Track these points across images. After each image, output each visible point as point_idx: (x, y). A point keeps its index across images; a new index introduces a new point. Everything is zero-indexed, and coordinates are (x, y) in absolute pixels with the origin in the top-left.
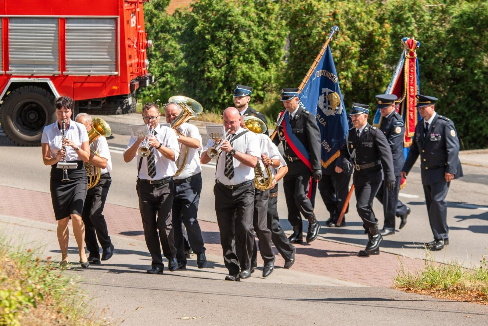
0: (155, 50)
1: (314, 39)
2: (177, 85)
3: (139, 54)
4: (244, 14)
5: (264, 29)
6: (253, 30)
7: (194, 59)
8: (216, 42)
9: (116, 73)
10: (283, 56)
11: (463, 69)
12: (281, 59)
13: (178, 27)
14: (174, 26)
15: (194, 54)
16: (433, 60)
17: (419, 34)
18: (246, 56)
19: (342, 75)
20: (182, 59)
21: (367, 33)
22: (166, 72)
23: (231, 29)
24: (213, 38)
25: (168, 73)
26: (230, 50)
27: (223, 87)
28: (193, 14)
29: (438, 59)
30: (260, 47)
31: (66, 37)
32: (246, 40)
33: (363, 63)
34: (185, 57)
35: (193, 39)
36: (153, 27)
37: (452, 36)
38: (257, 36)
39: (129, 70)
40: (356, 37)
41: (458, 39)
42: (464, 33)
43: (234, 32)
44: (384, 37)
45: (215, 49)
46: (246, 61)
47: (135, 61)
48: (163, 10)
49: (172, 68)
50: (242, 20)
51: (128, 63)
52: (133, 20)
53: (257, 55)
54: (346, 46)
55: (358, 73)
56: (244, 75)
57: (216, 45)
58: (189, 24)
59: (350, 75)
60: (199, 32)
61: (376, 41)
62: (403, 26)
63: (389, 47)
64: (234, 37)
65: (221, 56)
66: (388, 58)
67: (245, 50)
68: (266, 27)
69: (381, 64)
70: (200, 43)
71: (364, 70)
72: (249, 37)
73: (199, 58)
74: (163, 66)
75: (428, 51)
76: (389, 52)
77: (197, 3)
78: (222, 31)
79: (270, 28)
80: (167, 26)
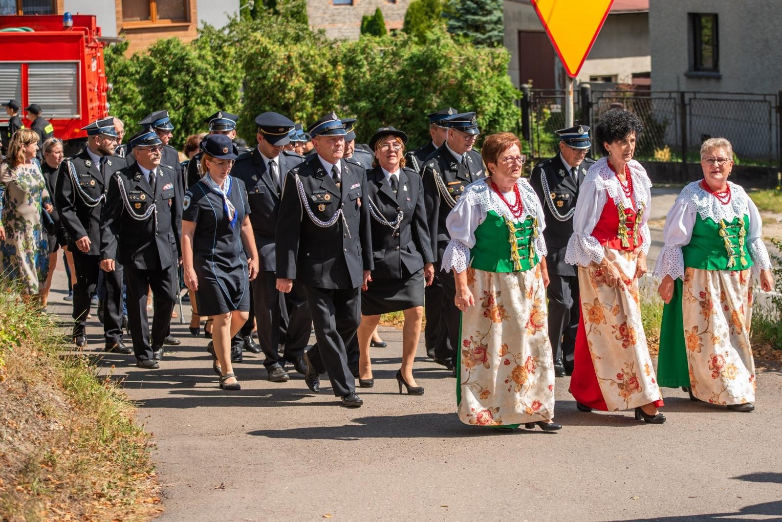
0: (114, 93)
1: (269, 81)
2: (136, 127)
3: (100, 98)
4: (201, 57)
5: (220, 72)
6: (209, 73)
7: (152, 101)
8: (174, 85)
9: (78, 116)
10: (239, 97)
11: (413, 109)
12: (237, 100)
13: (136, 71)
14: (132, 69)
15: (152, 97)
16: (384, 101)
17: (371, 75)
18: (204, 98)
19: (297, 116)
20: (141, 102)
21: (321, 75)
22: (124, 114)
23: (188, 71)
24: (171, 81)
25: (126, 116)
26: (187, 92)
27: (181, 129)
28: (150, 58)
29: (389, 100)
30: (216, 89)
31: (29, 82)
32: (203, 83)
33: (317, 105)
34: (144, 100)
35: (152, 82)
36: (111, 71)
37: (402, 77)
38: (213, 79)
39: (91, 113)
40: (310, 79)
41: (408, 80)
42: (414, 75)
43: (191, 75)
44: (337, 79)
45: (172, 92)
46: (204, 103)
47: (96, 104)
48: (121, 54)
49: (131, 111)
50: (199, 63)
51: (90, 106)
52: (94, 65)
53: (214, 97)
54: (301, 87)
55: (312, 114)
56: (201, 117)
57: (173, 88)
58: (147, 68)
59: (305, 116)
60: (157, 76)
61: (330, 82)
62: (355, 69)
63: (342, 89)
64: (191, 80)
65: (178, 98)
66: (341, 99)
67: (202, 93)
68: (222, 70)
69: (334, 105)
70: (158, 86)
71: (318, 110)
72: (206, 80)
73: (157, 101)
74: (122, 109)
75: (379, 92)
76: (342, 94)
77: (154, 47)
78: (180, 74)
79: (226, 70)
80: (126, 70)
